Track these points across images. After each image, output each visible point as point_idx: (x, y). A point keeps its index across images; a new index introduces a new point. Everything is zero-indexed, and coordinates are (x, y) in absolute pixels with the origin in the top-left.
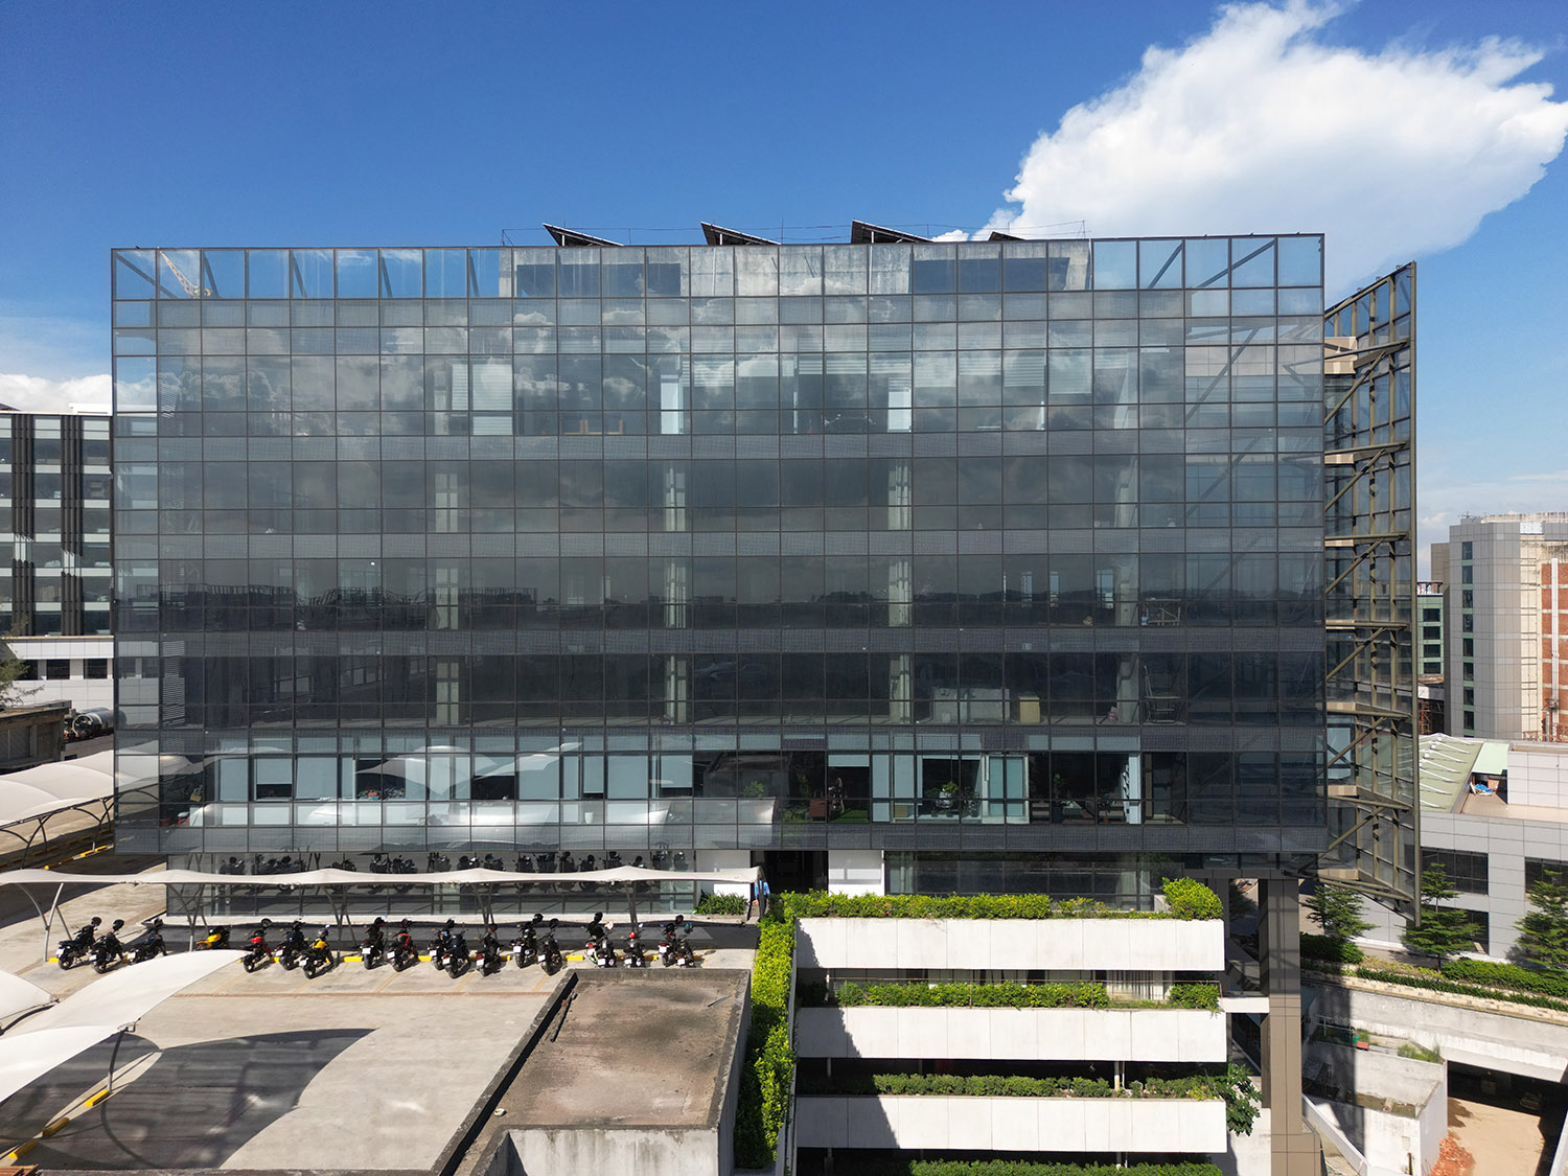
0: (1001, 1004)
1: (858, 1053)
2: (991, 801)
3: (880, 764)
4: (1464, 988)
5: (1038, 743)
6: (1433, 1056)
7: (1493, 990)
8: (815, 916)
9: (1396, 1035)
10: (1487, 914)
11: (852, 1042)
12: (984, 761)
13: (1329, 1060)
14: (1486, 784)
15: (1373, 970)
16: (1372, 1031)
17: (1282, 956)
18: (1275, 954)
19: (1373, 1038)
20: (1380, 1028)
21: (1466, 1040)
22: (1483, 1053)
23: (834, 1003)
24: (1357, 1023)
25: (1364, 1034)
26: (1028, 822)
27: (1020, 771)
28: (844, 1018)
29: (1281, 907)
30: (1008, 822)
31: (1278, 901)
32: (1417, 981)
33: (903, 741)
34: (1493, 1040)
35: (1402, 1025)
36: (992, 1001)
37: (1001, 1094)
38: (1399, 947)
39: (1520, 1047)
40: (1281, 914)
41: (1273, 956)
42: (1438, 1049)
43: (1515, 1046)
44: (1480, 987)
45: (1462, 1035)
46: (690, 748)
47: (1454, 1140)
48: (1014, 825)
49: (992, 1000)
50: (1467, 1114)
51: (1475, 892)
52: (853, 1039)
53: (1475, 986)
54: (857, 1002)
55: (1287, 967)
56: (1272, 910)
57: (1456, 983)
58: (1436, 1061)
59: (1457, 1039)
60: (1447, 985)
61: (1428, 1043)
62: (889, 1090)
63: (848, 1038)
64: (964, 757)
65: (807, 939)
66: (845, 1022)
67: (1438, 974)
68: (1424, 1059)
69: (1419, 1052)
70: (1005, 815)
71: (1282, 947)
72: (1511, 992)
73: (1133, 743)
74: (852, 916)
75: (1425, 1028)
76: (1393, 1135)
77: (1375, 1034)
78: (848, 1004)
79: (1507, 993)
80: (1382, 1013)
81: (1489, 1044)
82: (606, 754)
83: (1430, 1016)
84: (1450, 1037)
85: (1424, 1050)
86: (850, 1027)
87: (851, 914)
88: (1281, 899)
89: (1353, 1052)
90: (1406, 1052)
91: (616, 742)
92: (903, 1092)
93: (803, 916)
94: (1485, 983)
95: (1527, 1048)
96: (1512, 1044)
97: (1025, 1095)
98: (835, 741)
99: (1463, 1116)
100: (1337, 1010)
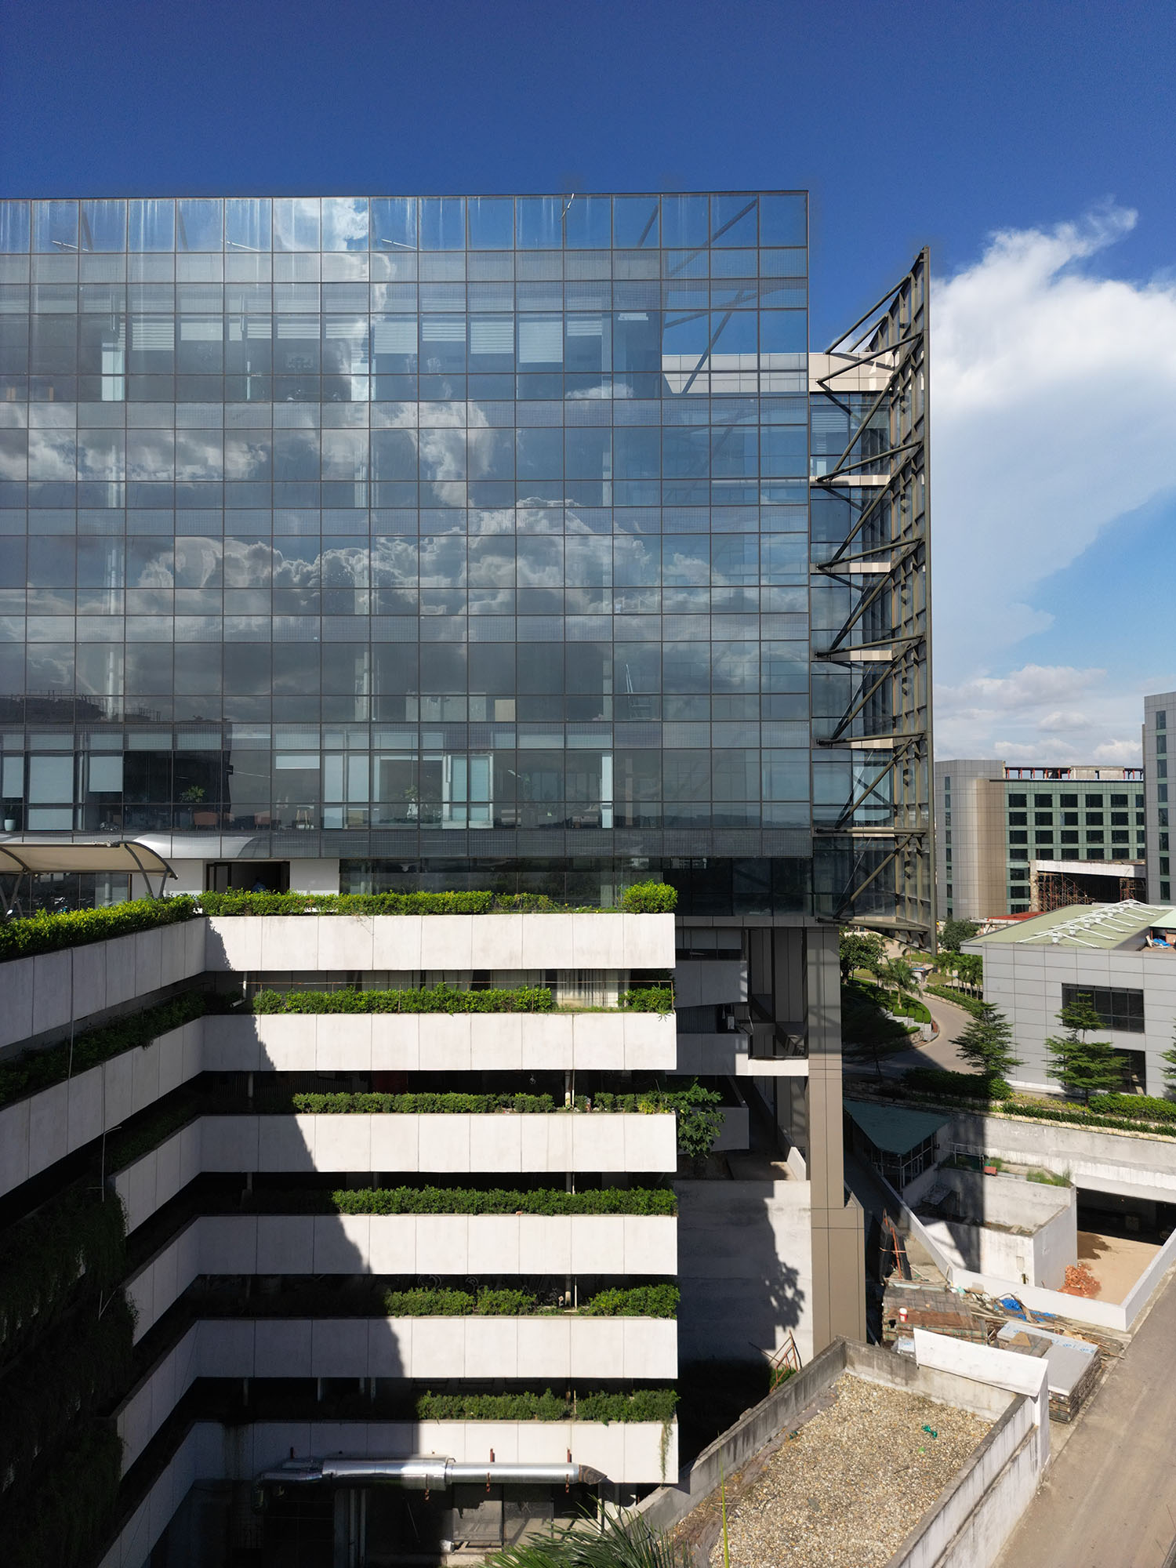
0: (432, 1010)
1: (273, 1064)
2: (452, 803)
3: (334, 764)
4: (1110, 1121)
5: (505, 741)
6: (1063, 1181)
7: (1138, 1122)
8: (227, 914)
9: (1030, 1163)
10: (1144, 1053)
11: (265, 1052)
12: (446, 760)
13: (959, 1187)
14: (1164, 938)
15: (1019, 1105)
16: (1006, 1159)
17: (822, 1012)
18: (815, 1010)
19: (1005, 1166)
20: (1013, 1156)
21: (1098, 1165)
22: (1115, 1179)
23: (248, 1010)
24: (991, 1152)
25: (997, 1162)
26: (492, 826)
27: (485, 769)
28: (257, 1025)
29: (821, 960)
30: (470, 826)
31: (818, 954)
32: (1063, 1115)
33: (360, 741)
34: (1124, 1165)
35: (1035, 1152)
36: (421, 1006)
37: (433, 1112)
38: (1057, 1088)
39: (1151, 1171)
40: (821, 968)
41: (813, 1013)
42: (1068, 1175)
43: (1147, 1170)
44: (1126, 1120)
45: (1095, 1160)
46: (120, 747)
47: (1086, 1270)
48: (477, 830)
49: (424, 1005)
50: (1105, 1247)
51: (1131, 1031)
52: (267, 1049)
53: (1120, 1119)
54: (275, 1009)
55: (827, 1024)
56: (812, 964)
57: (1102, 1116)
58: (1064, 1186)
59: (1089, 1164)
60: (1092, 1119)
61: (1058, 1168)
62: (307, 1109)
63: (261, 1048)
64: (426, 758)
65: (218, 939)
66: (258, 1031)
67: (1086, 1109)
68: (1052, 1183)
69: (1049, 1177)
70: (468, 819)
71: (822, 1003)
72: (1156, 1124)
73: (605, 741)
74: (269, 915)
75: (1058, 1155)
76: (1008, 1255)
77: (1009, 1162)
78: (263, 1011)
79: (1153, 1125)
80: (1016, 1140)
81: (1121, 1168)
82: (27, 755)
83: (1063, 1141)
84: (1082, 1163)
85: (1055, 1176)
86: (263, 1037)
87: (268, 911)
88: (821, 951)
89: (982, 1177)
90: (1038, 1177)
91: (39, 742)
92: (324, 1110)
93: (215, 915)
94: (1130, 1117)
95: (1158, 1171)
96: (1143, 1167)
97: (459, 1112)
98: (283, 741)
99: (1101, 1249)
100: (972, 1137)
